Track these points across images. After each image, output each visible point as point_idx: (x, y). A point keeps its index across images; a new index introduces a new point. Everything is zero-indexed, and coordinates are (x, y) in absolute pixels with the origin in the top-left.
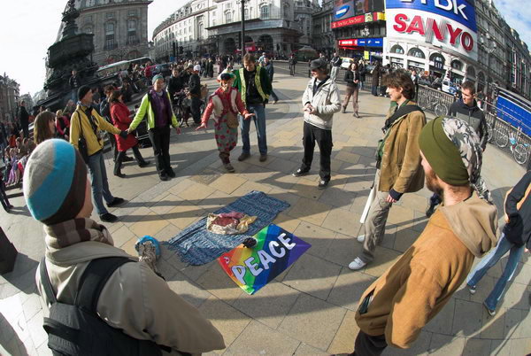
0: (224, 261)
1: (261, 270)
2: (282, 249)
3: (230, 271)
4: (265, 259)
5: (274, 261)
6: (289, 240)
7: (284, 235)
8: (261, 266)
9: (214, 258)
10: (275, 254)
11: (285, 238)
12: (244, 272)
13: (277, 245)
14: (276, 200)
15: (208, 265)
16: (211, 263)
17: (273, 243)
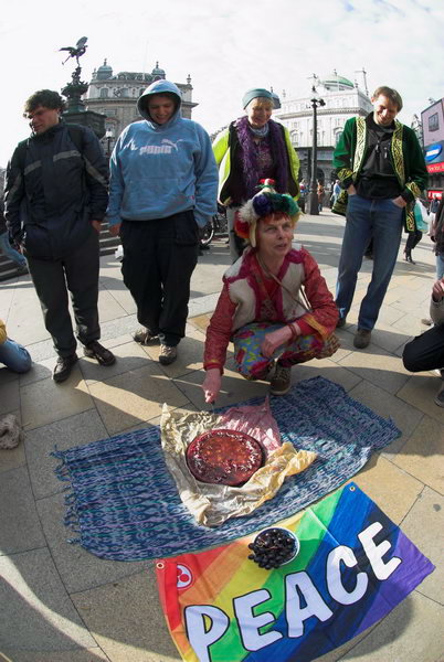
0: (172, 577)
1: (275, 636)
2: (362, 578)
3: (177, 615)
4: (303, 604)
5: (325, 614)
6: (386, 545)
7: (376, 527)
8: (281, 624)
9: (150, 555)
10: (337, 591)
11: (378, 540)
12: (219, 629)
13: (351, 562)
14: (370, 414)
15: (123, 568)
16: (134, 566)
17: (343, 555)
